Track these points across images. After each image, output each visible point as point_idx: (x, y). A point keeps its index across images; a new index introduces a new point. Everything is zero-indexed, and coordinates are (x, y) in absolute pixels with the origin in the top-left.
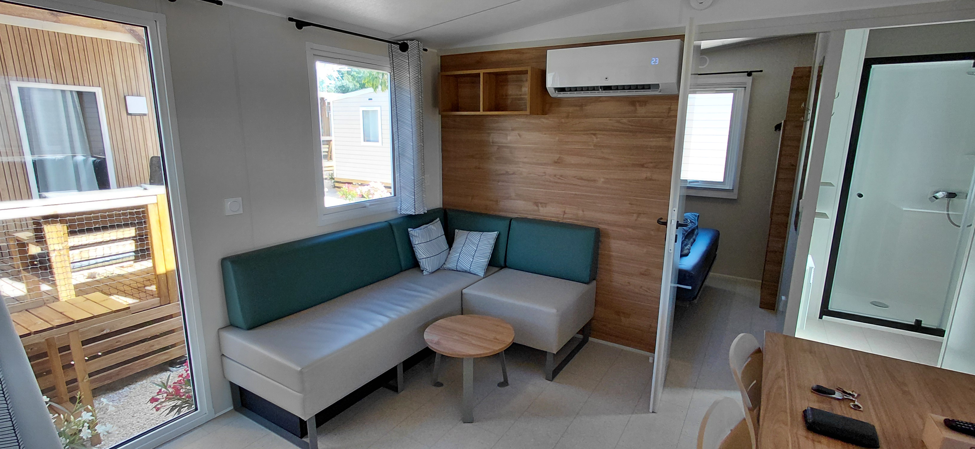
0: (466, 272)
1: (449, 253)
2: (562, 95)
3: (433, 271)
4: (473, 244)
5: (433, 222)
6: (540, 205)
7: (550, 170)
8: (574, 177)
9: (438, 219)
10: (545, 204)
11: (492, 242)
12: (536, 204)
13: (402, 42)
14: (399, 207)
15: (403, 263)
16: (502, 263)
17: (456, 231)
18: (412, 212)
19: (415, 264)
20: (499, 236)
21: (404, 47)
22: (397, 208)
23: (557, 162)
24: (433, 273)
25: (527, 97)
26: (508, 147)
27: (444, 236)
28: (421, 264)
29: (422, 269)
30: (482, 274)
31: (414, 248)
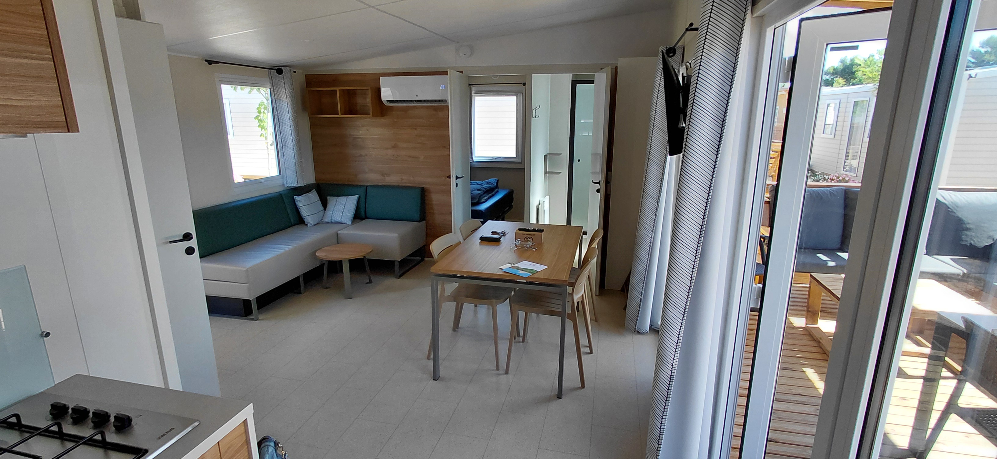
0: (338, 223)
1: (325, 213)
2: (392, 104)
3: (315, 224)
4: (342, 204)
5: (311, 192)
6: (385, 175)
7: (390, 152)
8: (405, 156)
9: (314, 190)
10: (389, 175)
11: (355, 202)
12: (383, 175)
13: (278, 68)
14: (285, 182)
15: (292, 220)
16: (364, 216)
17: (328, 197)
18: (295, 185)
19: (301, 221)
20: (359, 198)
21: (279, 71)
22: (284, 183)
23: (395, 147)
24: (315, 225)
25: (370, 105)
26: (361, 138)
27: (320, 201)
28: (305, 220)
29: (306, 223)
30: (350, 223)
31: (299, 210)
